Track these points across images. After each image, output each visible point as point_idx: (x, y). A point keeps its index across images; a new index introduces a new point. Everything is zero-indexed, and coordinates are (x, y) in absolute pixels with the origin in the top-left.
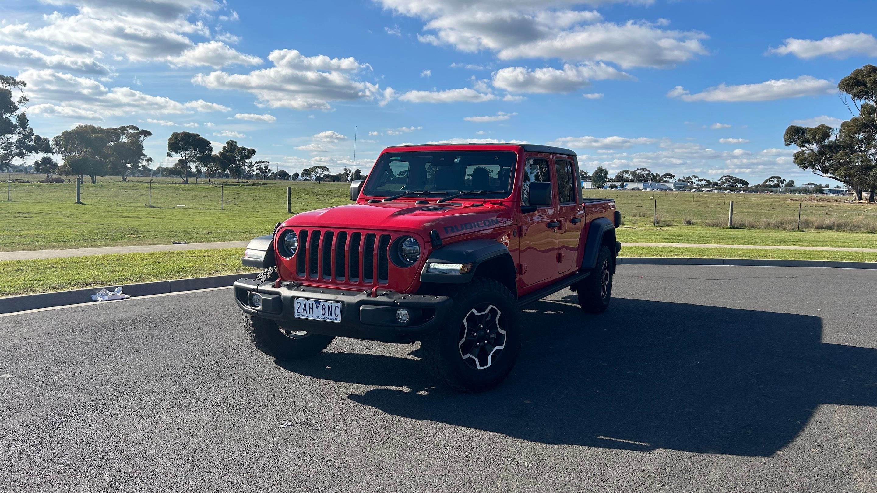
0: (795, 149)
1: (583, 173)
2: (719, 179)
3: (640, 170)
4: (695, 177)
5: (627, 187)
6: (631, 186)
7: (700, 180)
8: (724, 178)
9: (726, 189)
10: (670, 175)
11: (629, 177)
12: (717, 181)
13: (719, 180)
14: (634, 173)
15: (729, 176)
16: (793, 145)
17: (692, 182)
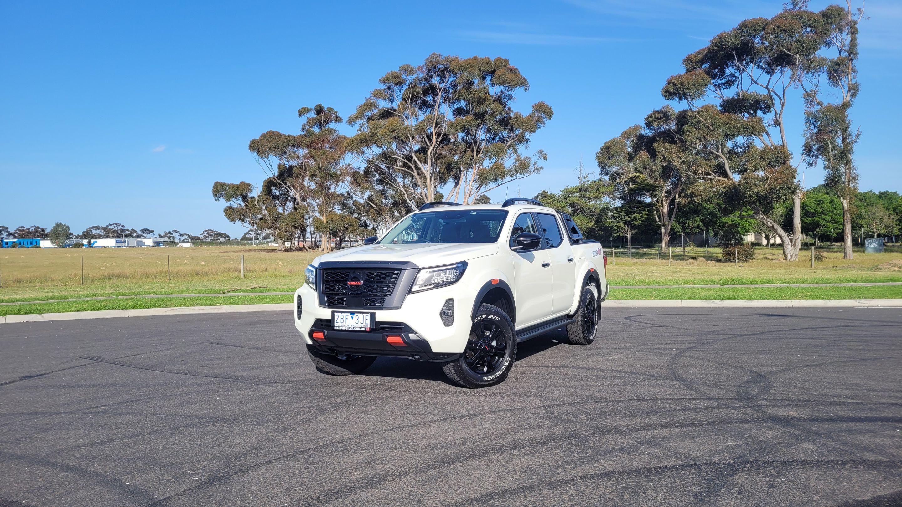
0: (223, 203)
1: (40, 230)
2: (201, 233)
3: (112, 225)
4: (176, 232)
5: (96, 245)
6: (100, 243)
7: (181, 235)
8: (206, 233)
9: (209, 243)
10: (148, 230)
11: (101, 233)
12: (199, 236)
13: (201, 235)
14: (105, 229)
15: (210, 230)
16: (221, 199)
17: (173, 237)
